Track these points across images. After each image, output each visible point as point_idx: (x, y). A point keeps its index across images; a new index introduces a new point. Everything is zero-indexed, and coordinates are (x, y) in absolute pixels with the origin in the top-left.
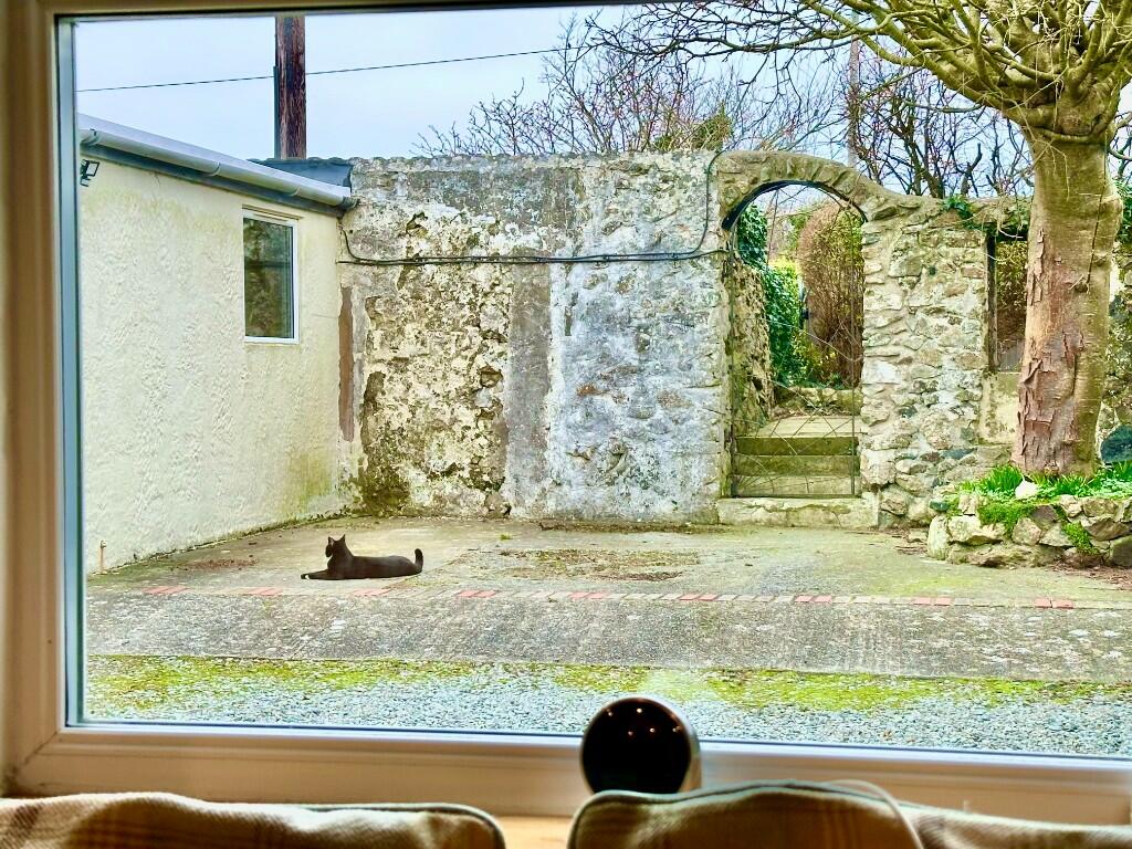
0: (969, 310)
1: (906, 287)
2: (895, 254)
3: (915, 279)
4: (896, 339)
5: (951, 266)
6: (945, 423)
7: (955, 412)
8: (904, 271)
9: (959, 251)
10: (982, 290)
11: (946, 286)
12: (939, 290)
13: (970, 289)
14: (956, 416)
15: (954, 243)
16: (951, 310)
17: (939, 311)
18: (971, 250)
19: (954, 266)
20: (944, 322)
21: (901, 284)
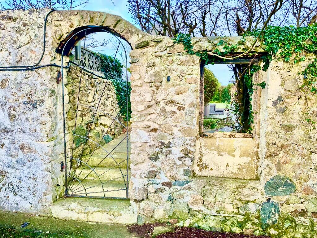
0: (189, 102)
1: (154, 88)
2: (148, 69)
3: (159, 84)
4: (149, 117)
5: (179, 77)
6: (174, 166)
7: (180, 160)
8: (153, 79)
9: (184, 68)
10: (197, 91)
11: (176, 88)
12: (173, 90)
13: (190, 90)
14: (181, 163)
15: (181, 63)
16: (179, 102)
17: (172, 102)
18: (190, 67)
19: (181, 77)
20: (175, 109)
21: (151, 87)
